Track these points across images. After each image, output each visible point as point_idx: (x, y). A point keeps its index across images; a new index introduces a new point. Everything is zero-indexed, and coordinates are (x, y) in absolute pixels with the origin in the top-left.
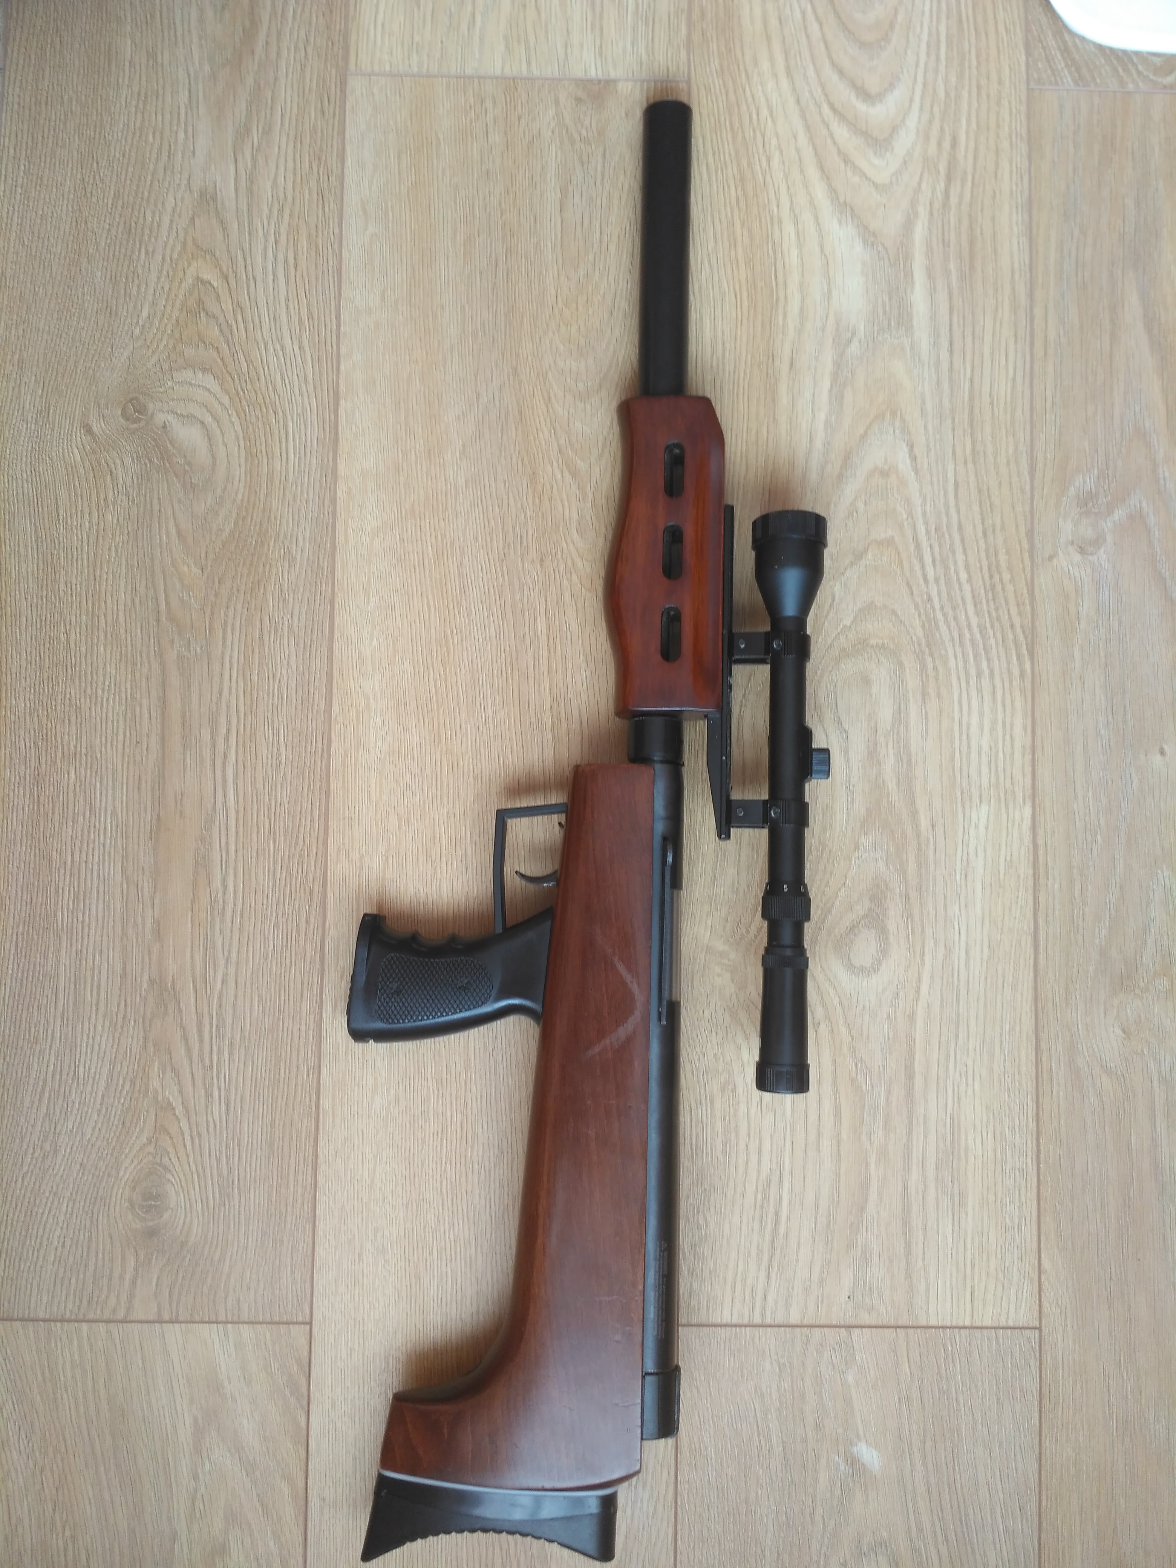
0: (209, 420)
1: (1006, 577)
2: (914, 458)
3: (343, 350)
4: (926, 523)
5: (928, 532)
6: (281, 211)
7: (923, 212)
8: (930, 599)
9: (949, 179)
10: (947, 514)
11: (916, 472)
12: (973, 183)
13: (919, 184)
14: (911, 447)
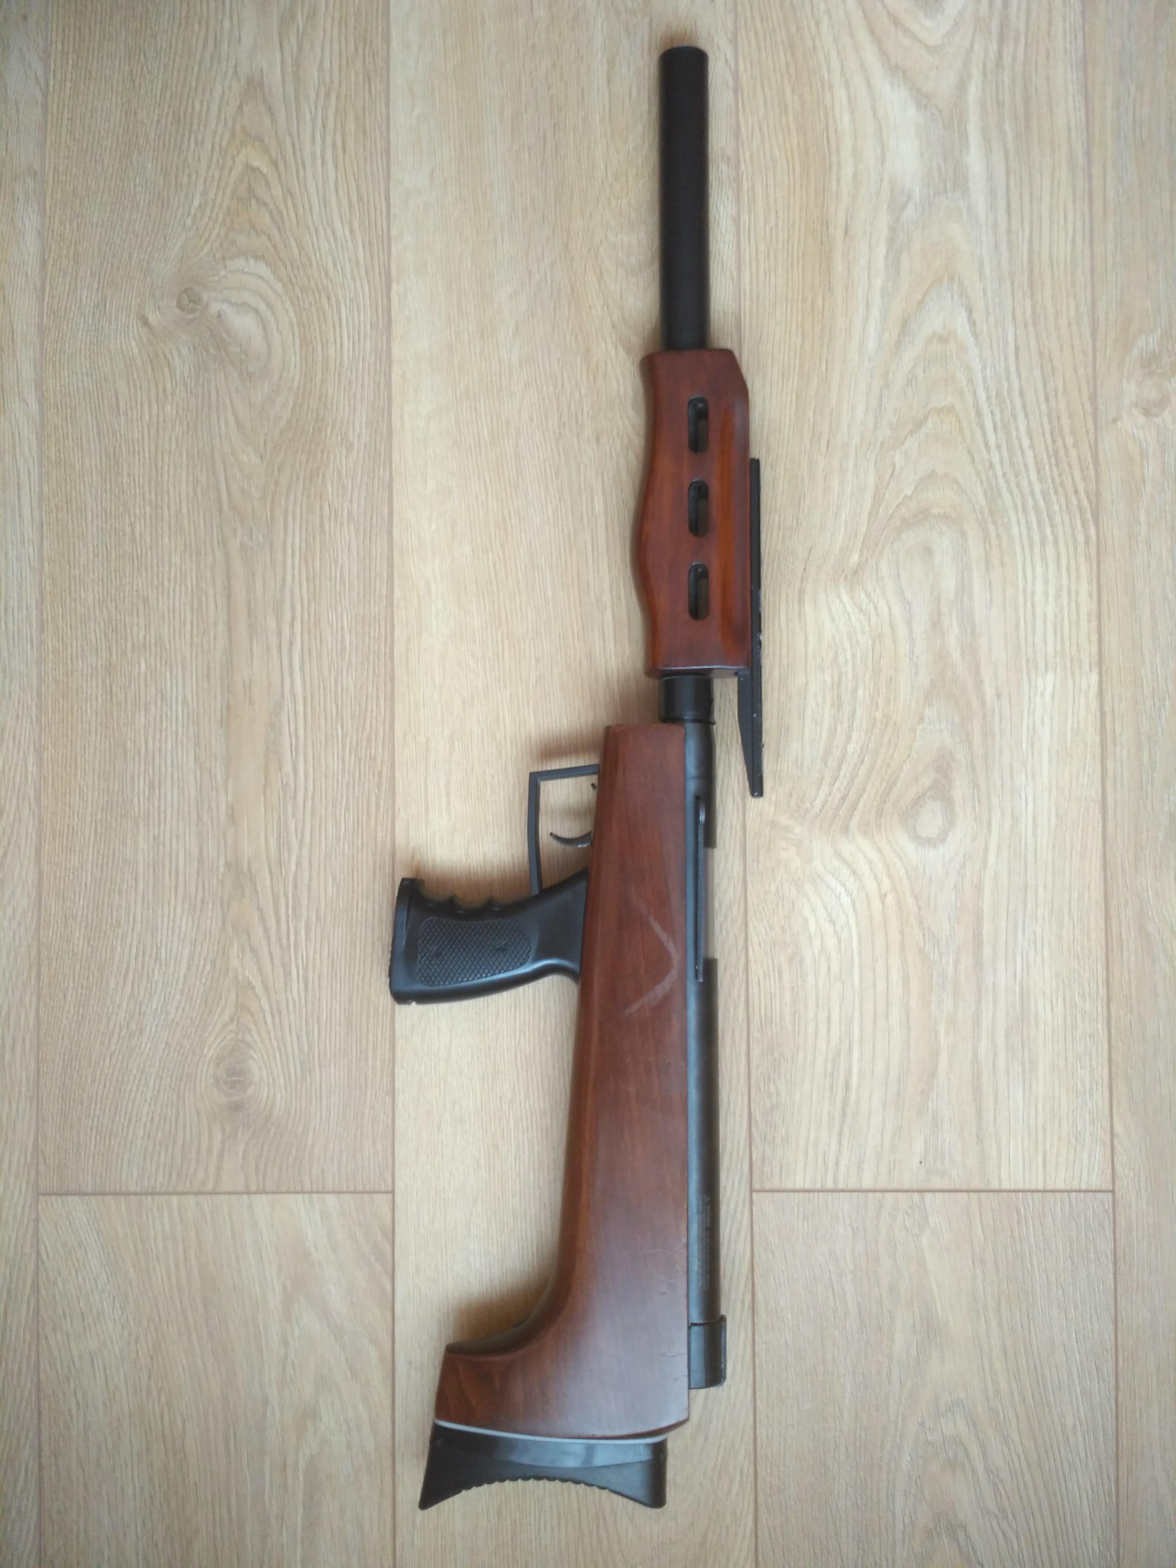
0: (263, 307)
1: (1070, 441)
2: (973, 323)
3: (394, 232)
4: (987, 389)
5: (988, 398)
6: (328, 95)
7: (976, 73)
8: (991, 466)
9: (1002, 38)
10: (1008, 379)
11: (976, 337)
12: (1026, 42)
13: (972, 46)
14: (970, 311)
